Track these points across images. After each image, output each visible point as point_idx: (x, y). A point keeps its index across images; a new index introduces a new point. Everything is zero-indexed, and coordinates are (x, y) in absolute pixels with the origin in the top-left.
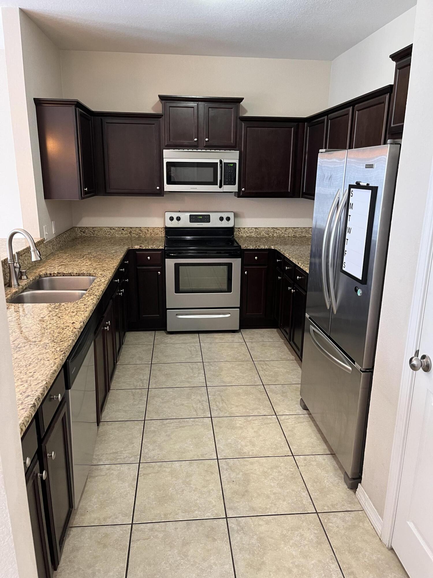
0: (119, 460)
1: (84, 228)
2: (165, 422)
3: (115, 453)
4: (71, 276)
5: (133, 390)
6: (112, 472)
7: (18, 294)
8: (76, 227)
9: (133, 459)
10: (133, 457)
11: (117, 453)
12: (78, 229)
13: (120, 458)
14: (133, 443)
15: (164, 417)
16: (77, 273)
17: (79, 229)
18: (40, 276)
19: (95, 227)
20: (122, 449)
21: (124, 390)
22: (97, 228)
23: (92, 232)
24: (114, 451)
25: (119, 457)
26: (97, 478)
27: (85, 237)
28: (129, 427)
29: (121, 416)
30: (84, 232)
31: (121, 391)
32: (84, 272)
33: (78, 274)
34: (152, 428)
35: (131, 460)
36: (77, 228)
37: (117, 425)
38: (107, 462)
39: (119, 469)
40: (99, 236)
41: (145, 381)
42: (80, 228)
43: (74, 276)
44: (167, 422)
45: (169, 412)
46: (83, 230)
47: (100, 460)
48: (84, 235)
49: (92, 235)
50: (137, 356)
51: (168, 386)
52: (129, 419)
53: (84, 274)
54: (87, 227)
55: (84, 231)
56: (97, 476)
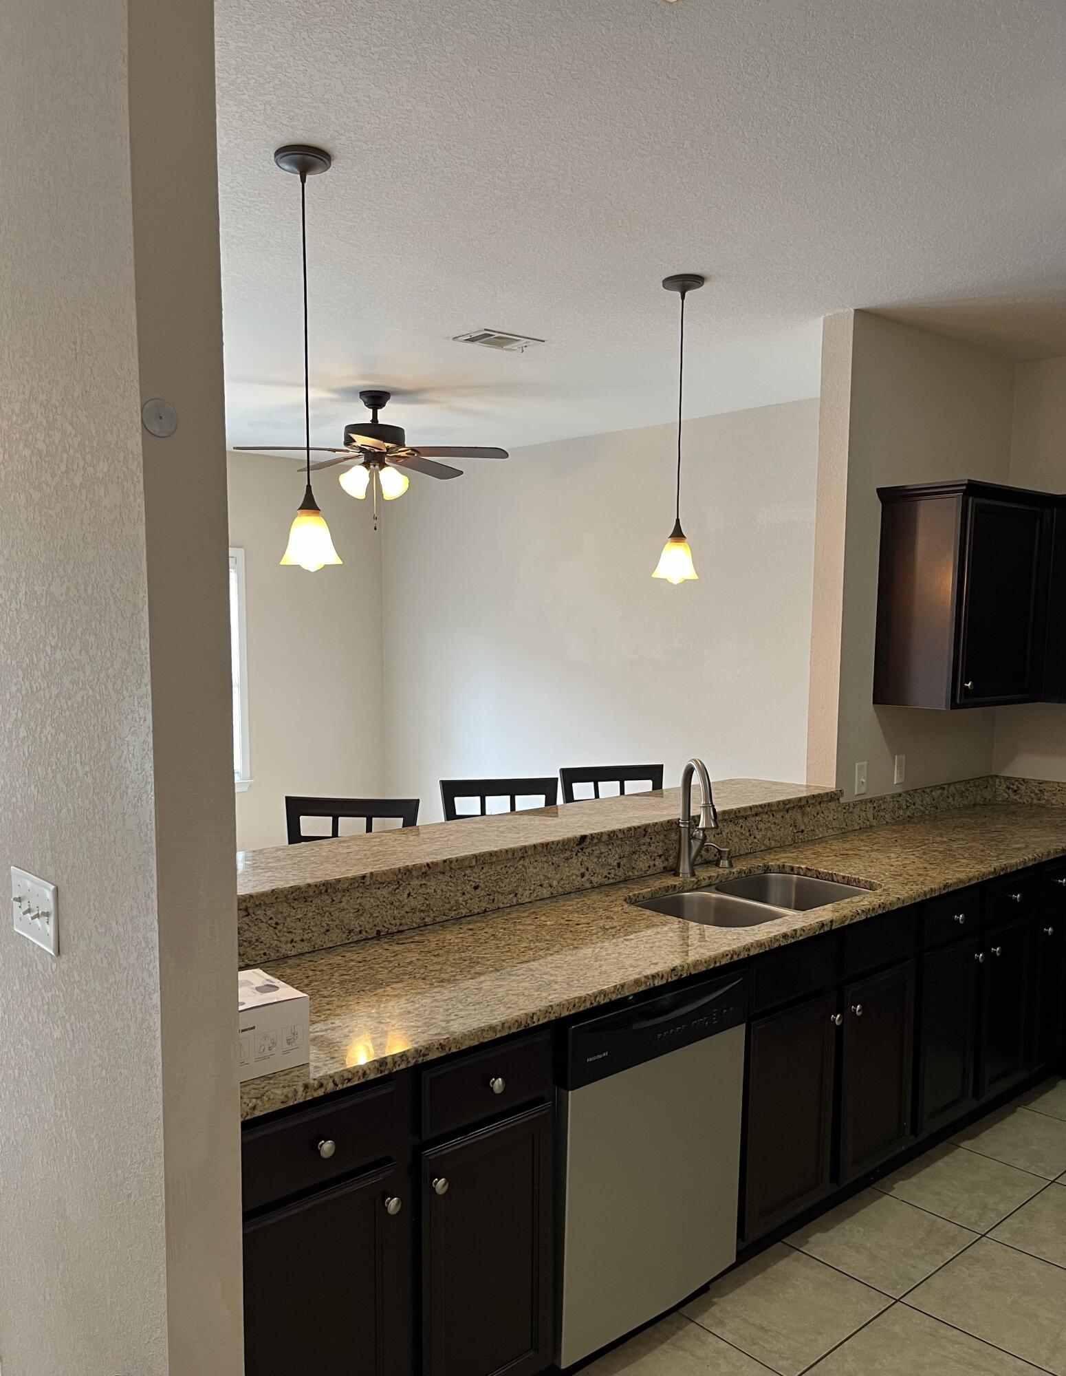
0: (755, 1347)
1: (1017, 780)
2: (944, 1331)
3: (763, 1328)
4: (833, 881)
5: (940, 1220)
6: (721, 1361)
7: (678, 892)
8: (997, 776)
9: (786, 1363)
10: (789, 1362)
11: (766, 1331)
12: (1000, 782)
13: (762, 1346)
14: (820, 1333)
15: (954, 1320)
16: (844, 877)
17: (1003, 782)
18: (767, 869)
19: (1046, 782)
20: (785, 1331)
21: (916, 1210)
22: (1051, 784)
23: (1036, 794)
24: (765, 1324)
25: (761, 1343)
26: (680, 1353)
27: (1015, 803)
28: (846, 1296)
29: (854, 1262)
30: (1015, 791)
31: (910, 1209)
32: (860, 878)
33: (846, 879)
34: (897, 1328)
35: (780, 1363)
36: (998, 780)
37: (825, 1274)
38: (729, 1337)
39: (738, 1364)
40: (1053, 805)
41: (992, 1215)
42: (1007, 779)
43: (838, 882)
44: (949, 1334)
45: (978, 1313)
46: (1015, 785)
47: (721, 1323)
48: (1015, 797)
49: (1035, 802)
50: (1034, 1147)
51: (1045, 1253)
52: (864, 1278)
53: (859, 882)
54: (1024, 780)
55: (1015, 788)
56: (685, 1350)
